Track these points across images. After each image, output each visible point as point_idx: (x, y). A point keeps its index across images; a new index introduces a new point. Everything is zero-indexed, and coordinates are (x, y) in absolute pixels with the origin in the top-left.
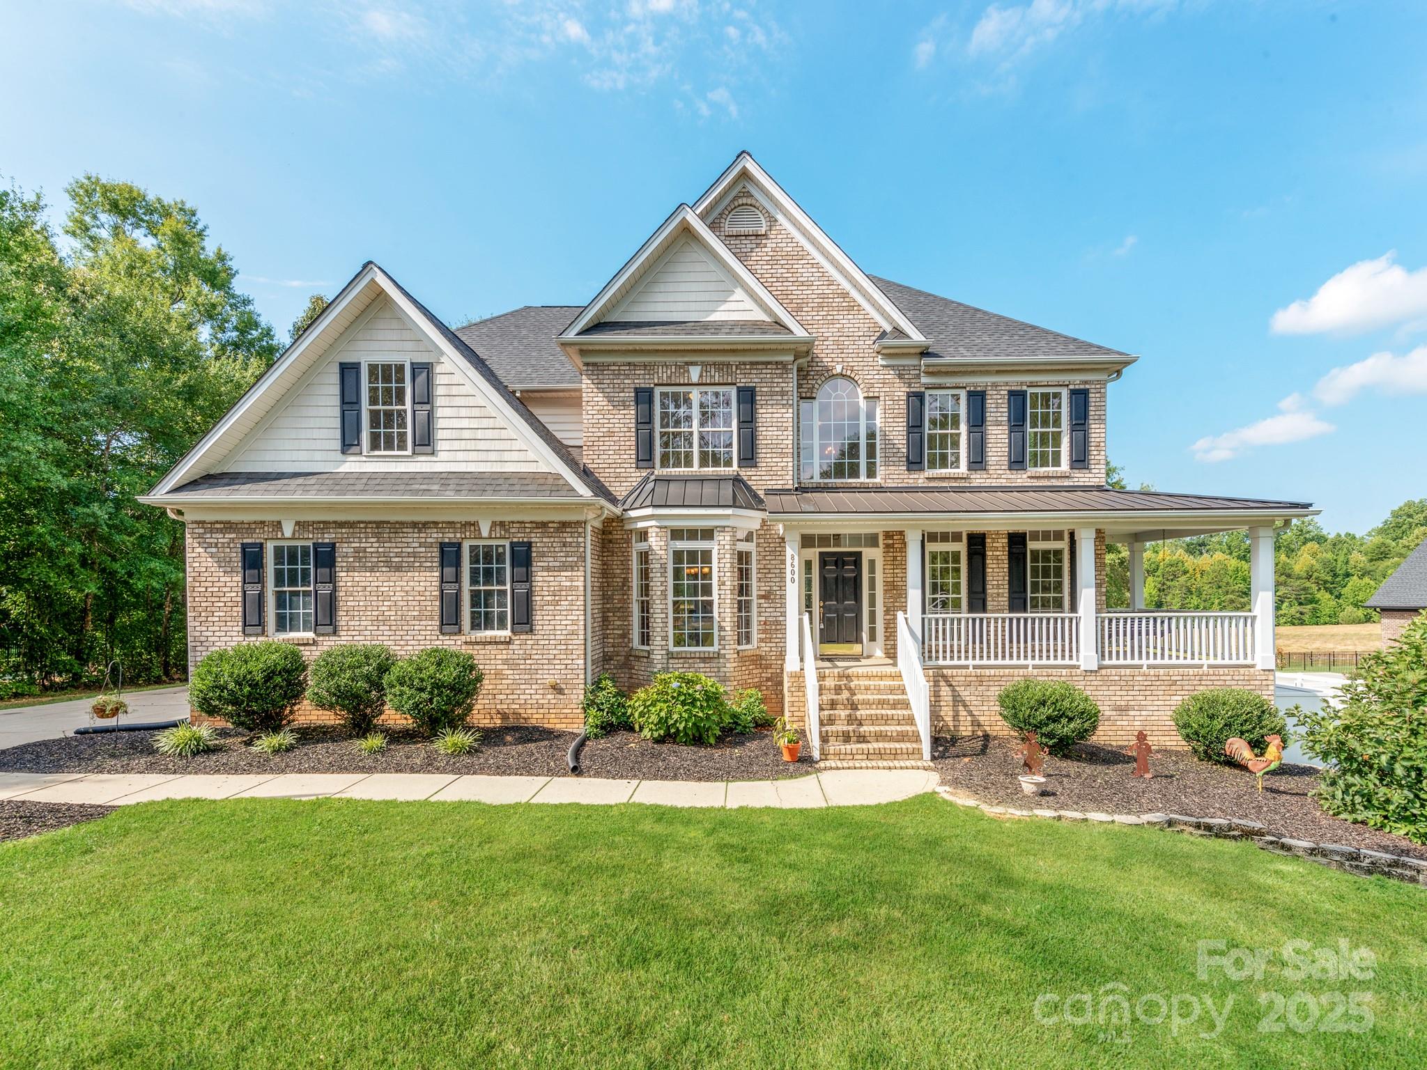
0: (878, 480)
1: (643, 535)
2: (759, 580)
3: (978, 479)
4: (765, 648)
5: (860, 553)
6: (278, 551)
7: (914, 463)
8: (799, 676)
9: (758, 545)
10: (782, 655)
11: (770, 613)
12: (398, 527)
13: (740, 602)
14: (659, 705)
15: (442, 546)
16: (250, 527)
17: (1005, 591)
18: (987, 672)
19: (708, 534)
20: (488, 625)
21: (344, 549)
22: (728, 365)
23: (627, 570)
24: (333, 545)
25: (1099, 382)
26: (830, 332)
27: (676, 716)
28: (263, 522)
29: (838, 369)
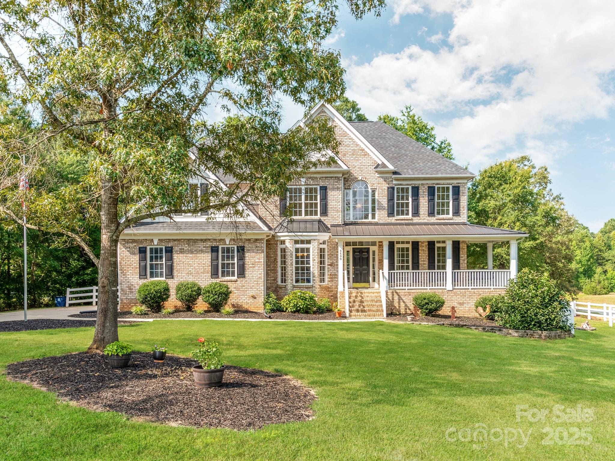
0: (376, 220)
1: (283, 242)
2: (328, 259)
3: (416, 220)
4: (330, 284)
5: (369, 248)
6: (151, 249)
7: (391, 214)
8: (343, 293)
9: (328, 245)
10: (337, 287)
11: (333, 271)
12: (196, 241)
13: (321, 267)
14: (294, 301)
15: (212, 247)
16: (141, 241)
17: (427, 262)
18: (412, 291)
19: (309, 242)
20: (228, 275)
21: (176, 249)
22: (316, 178)
23: (277, 255)
24: (172, 247)
25: (464, 183)
26: (357, 164)
27: (300, 304)
28: (146, 239)
29: (360, 178)
